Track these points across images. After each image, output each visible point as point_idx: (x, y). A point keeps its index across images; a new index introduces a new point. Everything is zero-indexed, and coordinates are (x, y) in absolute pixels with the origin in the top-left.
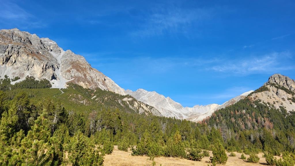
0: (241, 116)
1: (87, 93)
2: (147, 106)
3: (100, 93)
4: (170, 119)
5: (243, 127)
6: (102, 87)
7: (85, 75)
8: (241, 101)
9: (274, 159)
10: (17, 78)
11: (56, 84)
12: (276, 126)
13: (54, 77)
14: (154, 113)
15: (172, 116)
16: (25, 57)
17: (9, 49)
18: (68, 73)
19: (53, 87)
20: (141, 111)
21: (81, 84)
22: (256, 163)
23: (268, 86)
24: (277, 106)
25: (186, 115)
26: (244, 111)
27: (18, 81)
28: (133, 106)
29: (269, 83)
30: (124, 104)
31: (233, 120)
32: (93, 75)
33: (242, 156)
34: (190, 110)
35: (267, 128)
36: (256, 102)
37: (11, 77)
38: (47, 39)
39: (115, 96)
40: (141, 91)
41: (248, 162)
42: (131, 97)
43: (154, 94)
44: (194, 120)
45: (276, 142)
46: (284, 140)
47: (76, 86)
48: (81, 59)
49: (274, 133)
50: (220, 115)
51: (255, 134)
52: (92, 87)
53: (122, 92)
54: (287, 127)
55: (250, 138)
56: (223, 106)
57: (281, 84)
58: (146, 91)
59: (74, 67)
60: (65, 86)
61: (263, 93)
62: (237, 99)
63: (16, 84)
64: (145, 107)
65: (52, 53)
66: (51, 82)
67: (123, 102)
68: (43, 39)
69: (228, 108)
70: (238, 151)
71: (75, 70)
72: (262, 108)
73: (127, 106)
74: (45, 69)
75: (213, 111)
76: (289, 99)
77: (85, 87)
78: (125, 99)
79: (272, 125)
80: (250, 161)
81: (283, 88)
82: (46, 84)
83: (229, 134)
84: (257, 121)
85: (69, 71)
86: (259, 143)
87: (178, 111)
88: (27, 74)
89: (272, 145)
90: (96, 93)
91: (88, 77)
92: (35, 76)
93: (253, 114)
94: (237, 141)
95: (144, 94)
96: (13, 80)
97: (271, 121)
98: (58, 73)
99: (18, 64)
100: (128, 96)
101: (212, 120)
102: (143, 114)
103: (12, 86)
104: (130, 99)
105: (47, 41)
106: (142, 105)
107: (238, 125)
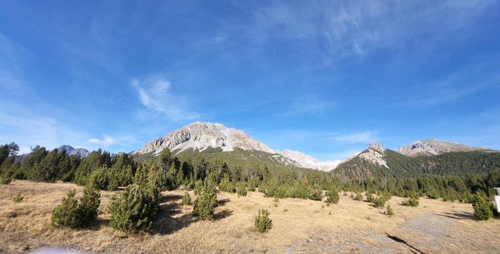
0: (354, 168)
1: (247, 153)
2: (291, 160)
3: (256, 152)
4: (308, 170)
5: (355, 174)
6: (258, 149)
7: (245, 142)
8: (354, 158)
9: (372, 197)
10: (202, 148)
11: (225, 149)
12: (374, 174)
13: (224, 145)
14: (296, 165)
15: (310, 167)
16: (205, 135)
17: (196, 133)
18: (233, 142)
19: (224, 151)
20: (286, 164)
21: (243, 147)
22: (360, 200)
23: (369, 150)
24: (374, 162)
25: (321, 167)
26: (356, 165)
27: (203, 149)
28: (281, 160)
29: (369, 148)
30: (274, 160)
31: (349, 170)
32: (250, 141)
33: (352, 195)
34: (324, 163)
35: (368, 175)
36: (363, 159)
37: (199, 148)
38: (217, 123)
39: (267, 155)
40: (287, 151)
41: (355, 200)
42: (278, 154)
43: (297, 152)
44: (327, 170)
45: (374, 184)
46: (378, 182)
47: (239, 149)
48: (241, 132)
49: (372, 179)
50: (342, 167)
51: (361, 180)
52: (250, 149)
53: (272, 151)
54: (379, 175)
55: (358, 182)
56: (343, 161)
57: (376, 148)
58: (290, 151)
59: (236, 137)
60: (232, 150)
61: (366, 153)
62: (352, 158)
63: (202, 152)
64: (289, 161)
65: (221, 131)
66: (222, 148)
67: (273, 158)
68: (214, 124)
69: (346, 163)
70: (350, 191)
71: (237, 139)
72: (365, 163)
73: (276, 161)
74: (218, 140)
75: (338, 165)
76: (380, 158)
77: (245, 149)
78: (274, 156)
79: (371, 174)
80: (357, 199)
81: (377, 151)
82: (219, 150)
83: (346, 179)
84: (363, 171)
85: (234, 140)
86: (363, 185)
87: (315, 164)
88: (208, 145)
89: (371, 186)
90: (253, 153)
91: (247, 143)
92: (212, 146)
93: (361, 167)
94: (350, 184)
95: (289, 153)
96: (200, 149)
97: (371, 171)
98: (226, 142)
99: (202, 140)
100: (277, 154)
101: (337, 170)
102: (288, 166)
103: (200, 153)
104: (279, 156)
105: (217, 124)
106: (287, 160)
107: (352, 174)
